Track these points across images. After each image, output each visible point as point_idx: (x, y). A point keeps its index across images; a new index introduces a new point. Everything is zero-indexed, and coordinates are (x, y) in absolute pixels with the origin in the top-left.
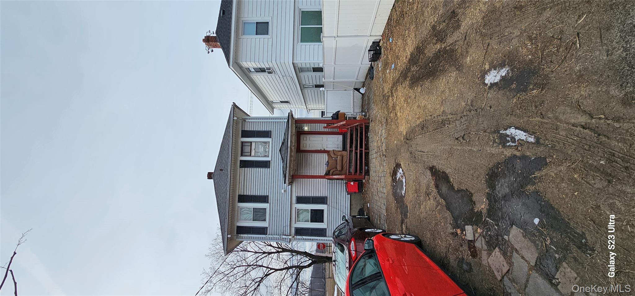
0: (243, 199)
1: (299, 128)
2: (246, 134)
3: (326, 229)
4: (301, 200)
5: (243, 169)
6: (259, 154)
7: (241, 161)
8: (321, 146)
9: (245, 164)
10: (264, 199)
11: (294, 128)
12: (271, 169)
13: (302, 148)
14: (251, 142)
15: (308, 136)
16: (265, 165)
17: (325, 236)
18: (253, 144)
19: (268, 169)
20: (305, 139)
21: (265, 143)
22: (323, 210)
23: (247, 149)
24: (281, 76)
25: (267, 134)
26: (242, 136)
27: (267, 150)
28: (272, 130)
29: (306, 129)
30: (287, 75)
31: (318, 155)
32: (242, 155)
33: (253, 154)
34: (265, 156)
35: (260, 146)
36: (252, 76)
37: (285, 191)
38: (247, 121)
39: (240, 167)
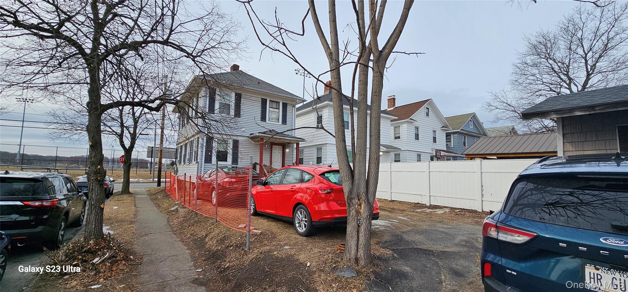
0: (238, 97)
1: (287, 145)
2: (285, 106)
3: (211, 163)
4: (236, 143)
5: (261, 101)
6: (270, 114)
7: (267, 99)
8: (274, 161)
9: (264, 102)
10: (238, 114)
11: (288, 142)
12: (260, 122)
13: (273, 146)
14: (279, 109)
15: (281, 152)
16: (263, 118)
17: (205, 163)
18: (277, 110)
19: (260, 120)
20: (280, 149)
21: (278, 120)
22: (226, 161)
23: (274, 105)
24: (313, 134)
25: (284, 122)
26: (283, 103)
27: (273, 120)
28: (286, 125)
29: (287, 150)
30: (315, 139)
31: (269, 158)
32: (270, 101)
33: (271, 109)
34: (269, 119)
35: (276, 116)
36: (314, 113)
37: (244, 131)
38: (294, 108)
39: (262, 98)
